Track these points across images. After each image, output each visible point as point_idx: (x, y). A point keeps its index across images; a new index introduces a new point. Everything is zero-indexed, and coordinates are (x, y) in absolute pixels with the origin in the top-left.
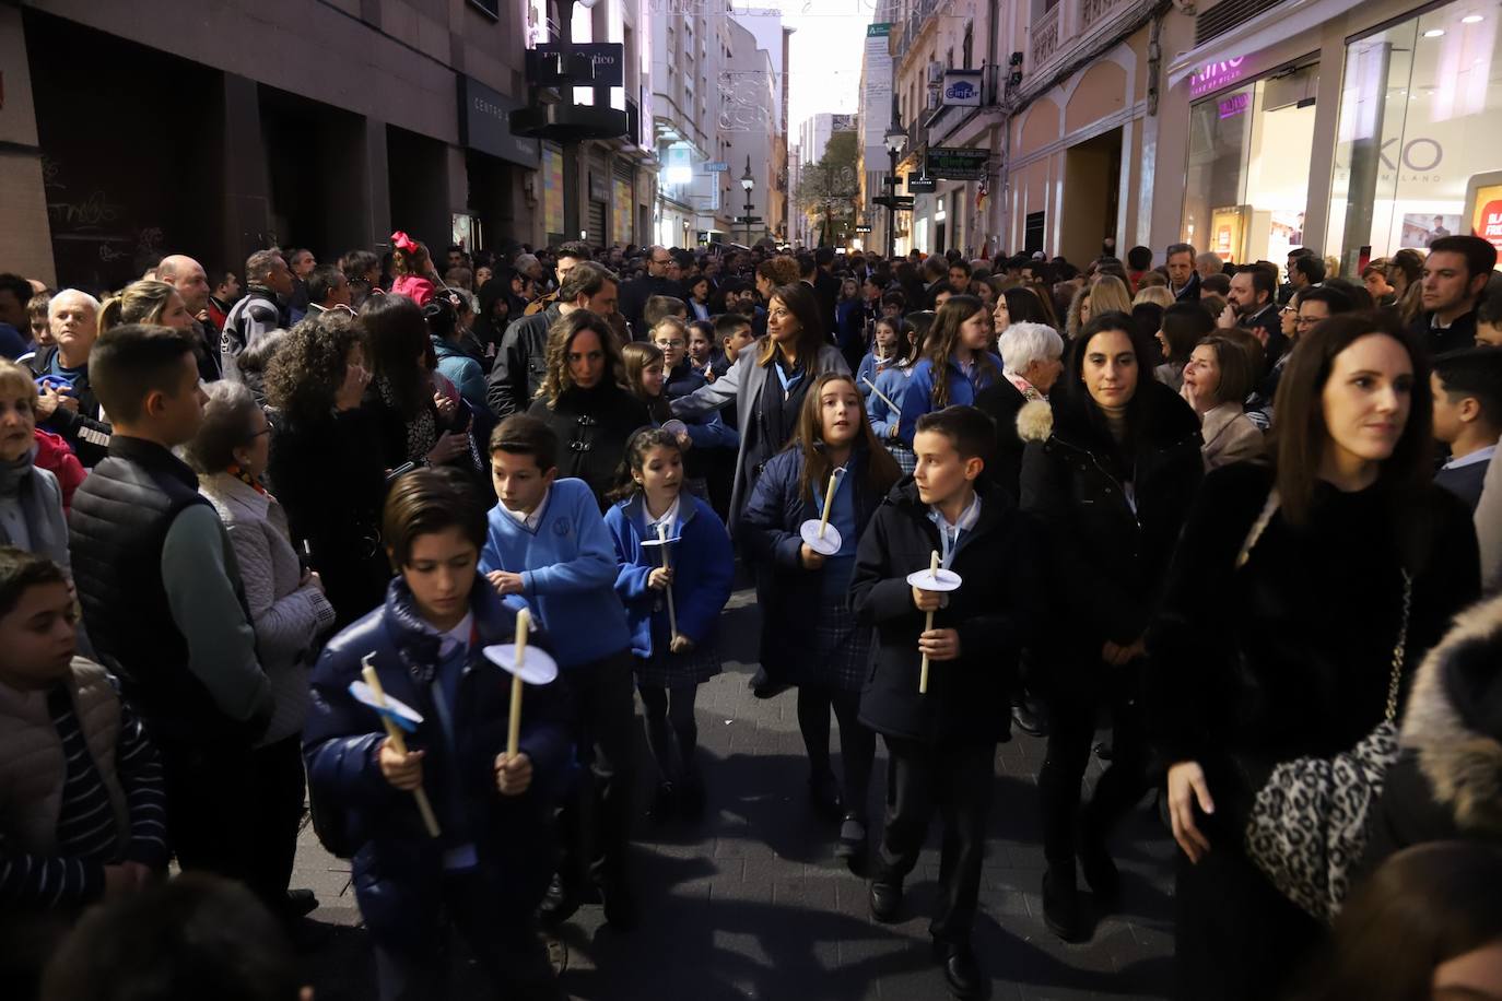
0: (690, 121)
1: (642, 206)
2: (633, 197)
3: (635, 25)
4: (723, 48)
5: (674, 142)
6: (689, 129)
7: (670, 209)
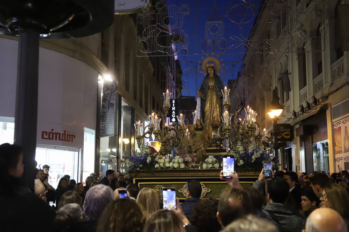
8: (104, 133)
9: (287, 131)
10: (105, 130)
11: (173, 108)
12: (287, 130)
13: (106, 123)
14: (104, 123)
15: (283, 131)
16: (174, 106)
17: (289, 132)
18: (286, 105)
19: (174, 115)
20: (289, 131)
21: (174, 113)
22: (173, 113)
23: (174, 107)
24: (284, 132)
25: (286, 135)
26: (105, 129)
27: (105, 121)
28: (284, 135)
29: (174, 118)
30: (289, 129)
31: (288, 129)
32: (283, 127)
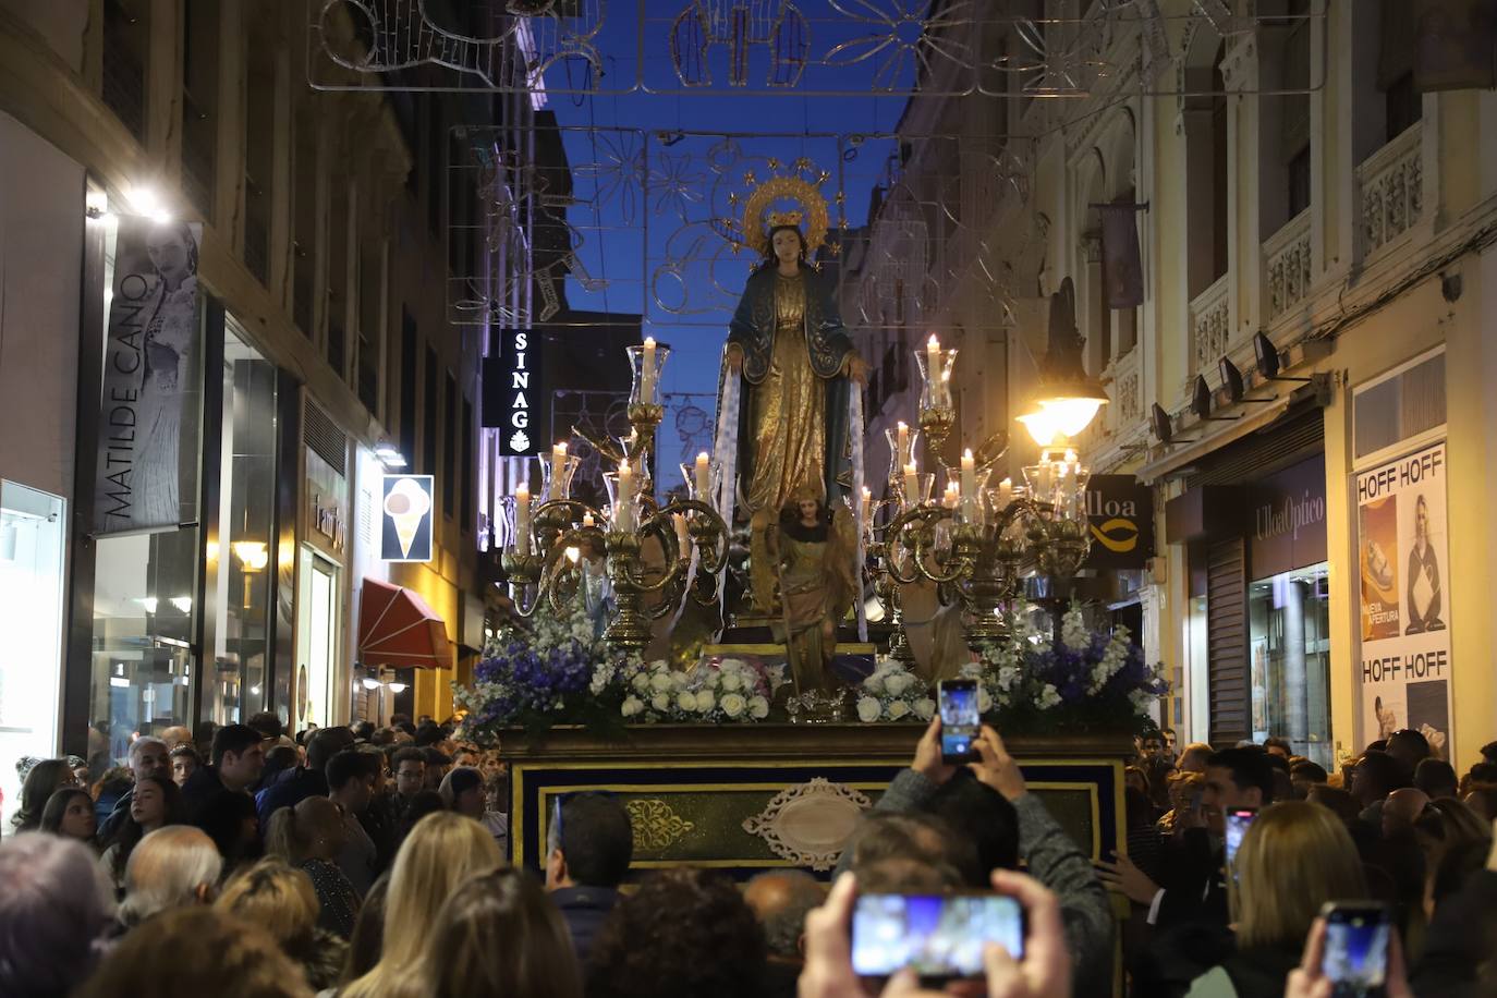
8: (121, 512)
9: (1120, 516)
10: (124, 497)
11: (516, 375)
12: (1122, 508)
13: (133, 456)
14: (122, 455)
15: (1099, 513)
16: (521, 366)
17: (1129, 518)
18: (1118, 374)
19: (525, 414)
20: (1133, 513)
21: (525, 405)
22: (516, 406)
23: (521, 372)
24: (1106, 518)
25: (1112, 534)
26: (125, 490)
27: (128, 444)
28: (1103, 533)
29: (523, 430)
30: (1132, 504)
31: (1125, 505)
32: (1099, 494)
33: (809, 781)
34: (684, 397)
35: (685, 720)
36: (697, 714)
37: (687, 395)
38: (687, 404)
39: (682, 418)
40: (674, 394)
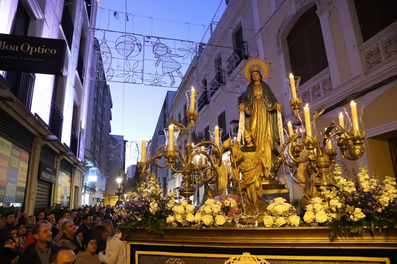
0: (97, 161)
1: (76, 187)
2: (71, 181)
3: (80, 105)
4: (108, 142)
5: (91, 167)
6: (97, 163)
7: (88, 190)
33: (242, 254)
34: (157, 39)
35: (188, 226)
36: (194, 223)
37: (158, 38)
38: (158, 42)
39: (155, 48)
40: (152, 37)
